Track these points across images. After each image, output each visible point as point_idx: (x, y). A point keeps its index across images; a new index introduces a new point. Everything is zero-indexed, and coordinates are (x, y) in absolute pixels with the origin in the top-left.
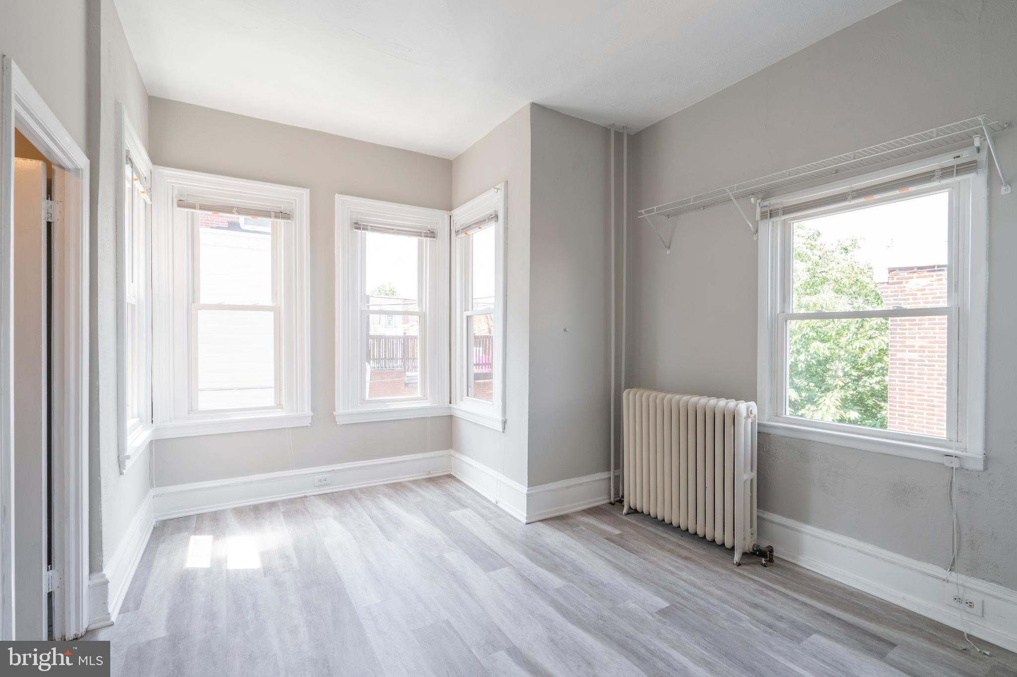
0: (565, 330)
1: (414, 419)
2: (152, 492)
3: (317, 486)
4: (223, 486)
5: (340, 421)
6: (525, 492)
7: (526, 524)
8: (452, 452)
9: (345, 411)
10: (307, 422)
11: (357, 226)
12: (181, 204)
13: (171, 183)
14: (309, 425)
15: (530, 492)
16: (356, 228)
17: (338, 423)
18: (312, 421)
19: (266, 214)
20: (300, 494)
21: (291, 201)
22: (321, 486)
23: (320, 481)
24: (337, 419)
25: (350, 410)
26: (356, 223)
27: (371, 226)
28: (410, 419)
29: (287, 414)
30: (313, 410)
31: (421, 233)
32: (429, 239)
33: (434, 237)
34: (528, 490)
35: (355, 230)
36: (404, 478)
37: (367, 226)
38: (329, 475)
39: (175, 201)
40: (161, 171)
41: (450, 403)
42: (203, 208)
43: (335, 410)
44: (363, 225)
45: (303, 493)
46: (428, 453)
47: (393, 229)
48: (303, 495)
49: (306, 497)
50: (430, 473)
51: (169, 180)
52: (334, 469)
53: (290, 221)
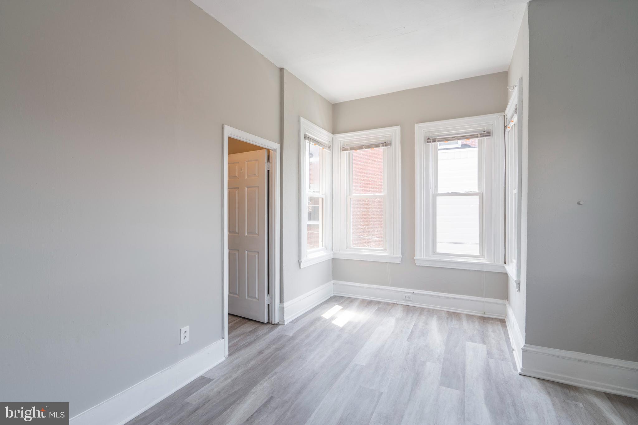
0: (579, 203)
1: (472, 270)
2: (333, 282)
3: (404, 300)
4: (359, 287)
5: (418, 263)
6: (522, 346)
7: (520, 375)
8: (505, 302)
9: (421, 258)
10: (399, 261)
11: (429, 140)
12: (344, 149)
13: (340, 140)
14: (400, 263)
15: (526, 348)
16: (428, 142)
17: (417, 265)
18: (402, 260)
19: (377, 145)
20: (394, 301)
21: (391, 135)
22: (406, 300)
23: (406, 297)
24: (416, 262)
25: (425, 258)
26: (429, 139)
27: (438, 139)
28: (469, 270)
29: (387, 255)
30: (402, 254)
31: (477, 135)
32: (485, 138)
33: (490, 135)
34: (524, 346)
35: (427, 144)
36: (464, 311)
37: (435, 139)
38: (411, 295)
39: (341, 148)
40: (336, 136)
41: (505, 263)
42: (351, 149)
43: (415, 257)
44: (432, 139)
45: (396, 301)
46: (483, 298)
47: (454, 137)
48: (395, 302)
49: (397, 304)
50: (485, 313)
51: (339, 140)
52: (414, 292)
53: (389, 147)
